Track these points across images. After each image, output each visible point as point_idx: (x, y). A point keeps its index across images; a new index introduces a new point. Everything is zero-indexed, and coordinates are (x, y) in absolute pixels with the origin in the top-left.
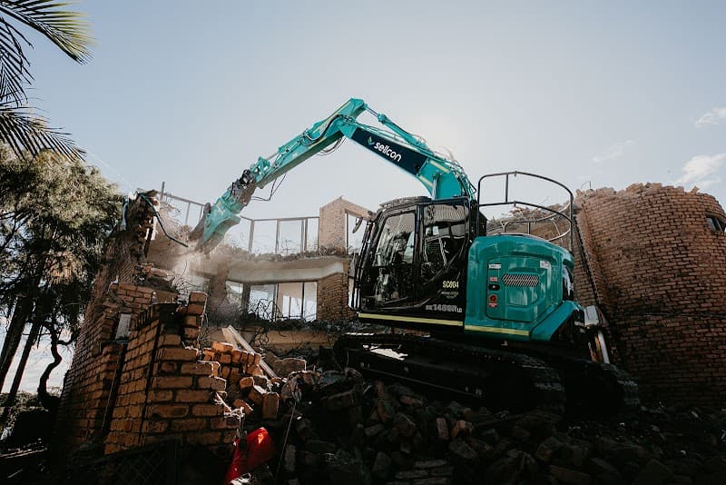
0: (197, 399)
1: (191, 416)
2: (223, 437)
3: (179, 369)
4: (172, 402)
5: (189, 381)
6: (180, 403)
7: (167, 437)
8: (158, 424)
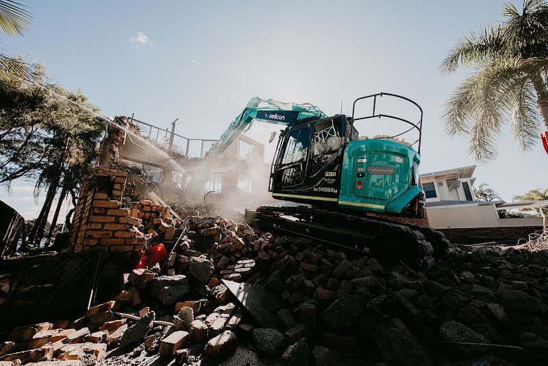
0: (117, 229)
1: (114, 237)
2: (134, 248)
3: (106, 212)
4: (101, 230)
5: (113, 219)
6: (106, 230)
7: (97, 248)
8: (91, 241)
